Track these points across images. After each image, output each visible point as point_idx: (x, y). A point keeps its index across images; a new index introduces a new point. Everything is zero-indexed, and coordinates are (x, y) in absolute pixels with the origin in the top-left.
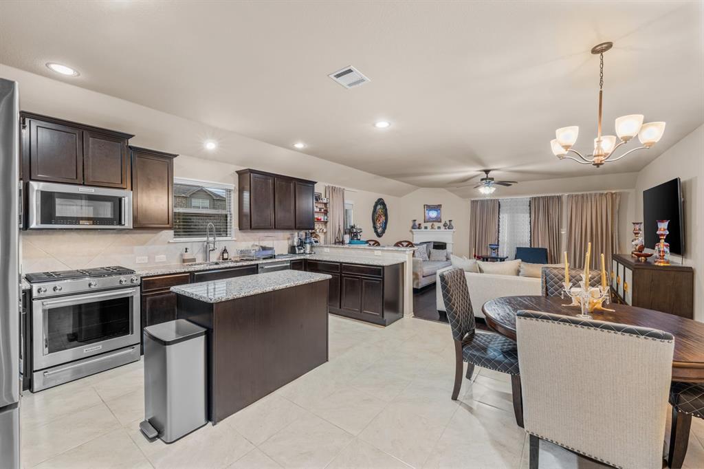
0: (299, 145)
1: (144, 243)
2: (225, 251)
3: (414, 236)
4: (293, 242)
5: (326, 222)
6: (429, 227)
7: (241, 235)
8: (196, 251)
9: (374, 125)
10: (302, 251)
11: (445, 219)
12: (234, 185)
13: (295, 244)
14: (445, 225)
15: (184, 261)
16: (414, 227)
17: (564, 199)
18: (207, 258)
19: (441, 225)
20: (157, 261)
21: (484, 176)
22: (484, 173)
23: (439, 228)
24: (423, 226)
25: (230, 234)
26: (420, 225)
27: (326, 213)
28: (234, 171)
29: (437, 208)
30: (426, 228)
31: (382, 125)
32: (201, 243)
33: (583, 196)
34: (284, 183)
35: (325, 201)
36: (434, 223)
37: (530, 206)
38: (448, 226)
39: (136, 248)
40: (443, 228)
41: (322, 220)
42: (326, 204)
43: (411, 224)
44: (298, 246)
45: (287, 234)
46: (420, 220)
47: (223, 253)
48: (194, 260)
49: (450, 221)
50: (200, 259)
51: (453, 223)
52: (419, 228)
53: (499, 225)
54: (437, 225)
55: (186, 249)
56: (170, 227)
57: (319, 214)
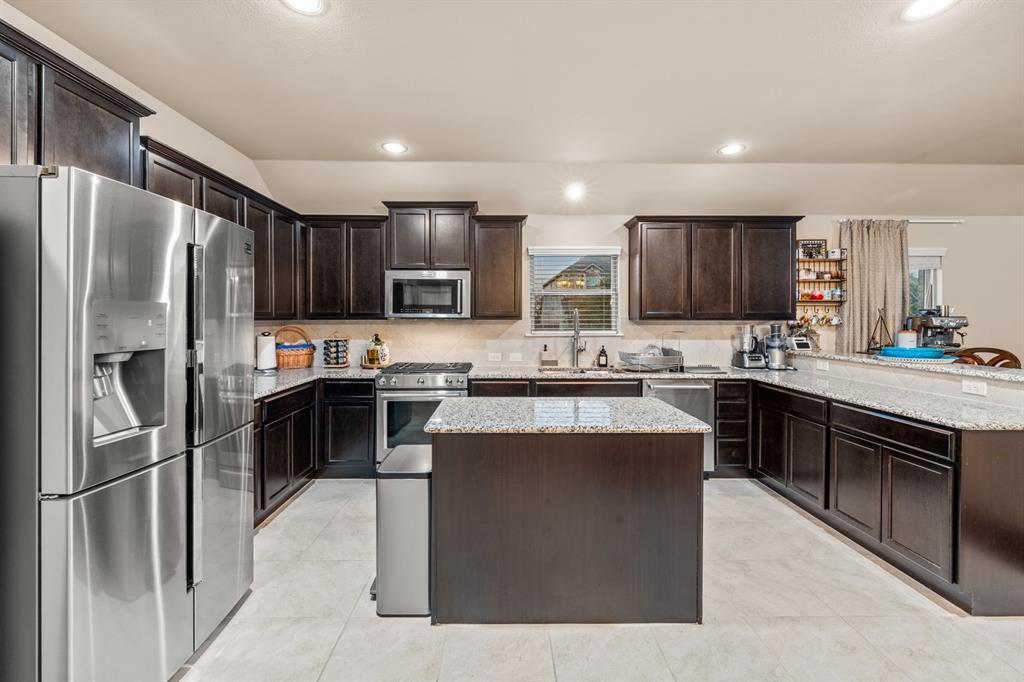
0: (732, 149)
1: (497, 336)
2: (603, 353)
4: (742, 344)
5: (841, 303)
7: (633, 328)
8: (561, 350)
10: (763, 363)
12: (620, 248)
13: (747, 347)
15: (544, 363)
18: (575, 361)
20: (511, 359)
25: (616, 327)
27: (839, 280)
28: (621, 225)
32: (568, 339)
34: (713, 230)
35: (837, 256)
39: (489, 342)
41: (827, 297)
42: (839, 262)
44: (751, 352)
45: (730, 327)
47: (600, 355)
48: (555, 363)
50: (565, 362)
55: (546, 346)
56: (517, 316)
57: (817, 285)
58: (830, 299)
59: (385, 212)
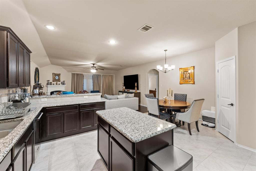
3: (48, 88)
6: (55, 84)
9: (109, 42)
11: (62, 80)
14: (62, 83)
16: (48, 84)
17: (101, 76)
19: (60, 83)
21: (92, 65)
22: (93, 65)
23: (59, 84)
24: (52, 83)
26: (51, 83)
29: (59, 75)
30: (54, 84)
31: (113, 42)
33: (106, 75)
36: (58, 82)
37: (93, 77)
38: (63, 83)
40: (61, 84)
43: (46, 83)
46: (51, 81)
49: (64, 81)
51: (65, 82)
52: (51, 84)
53: (83, 83)
54: (58, 83)
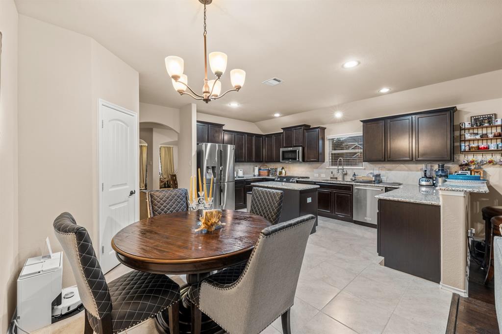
1: (317, 168)
7: (369, 165)
15: (332, 178)
18: (344, 179)
20: (322, 176)
25: (362, 165)
39: (314, 170)
41: (492, 148)
48: (336, 178)
50: (340, 179)
55: (332, 172)
56: (323, 161)
57: (481, 141)
58: (496, 149)
59: (282, 131)
